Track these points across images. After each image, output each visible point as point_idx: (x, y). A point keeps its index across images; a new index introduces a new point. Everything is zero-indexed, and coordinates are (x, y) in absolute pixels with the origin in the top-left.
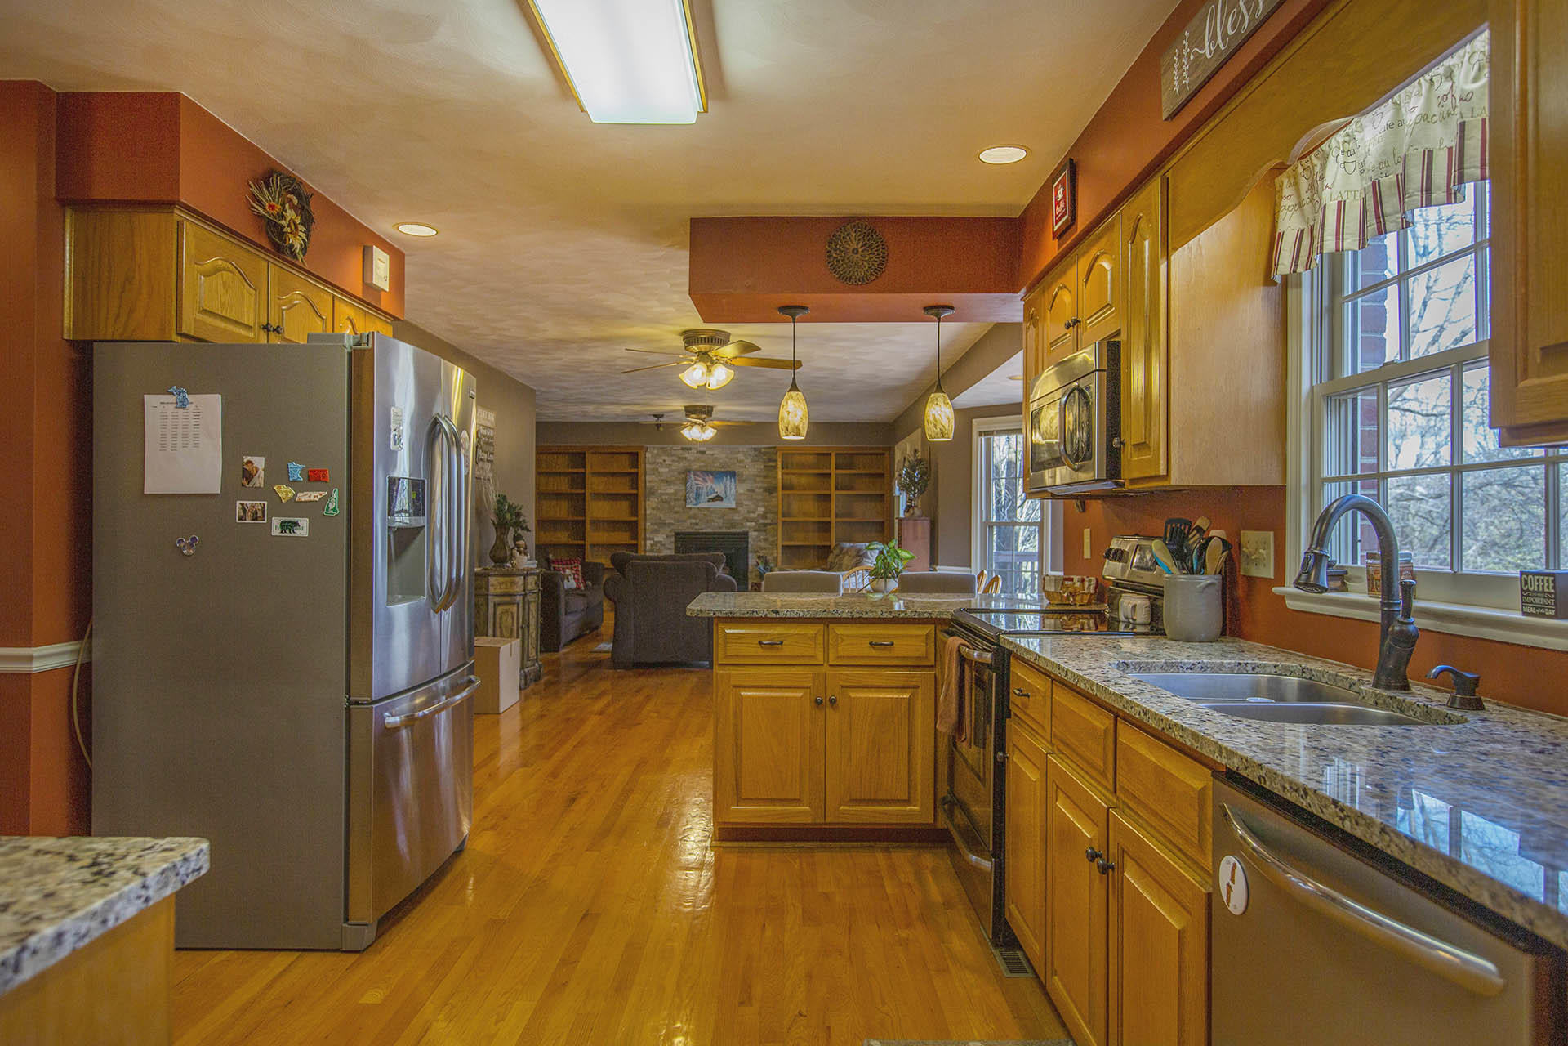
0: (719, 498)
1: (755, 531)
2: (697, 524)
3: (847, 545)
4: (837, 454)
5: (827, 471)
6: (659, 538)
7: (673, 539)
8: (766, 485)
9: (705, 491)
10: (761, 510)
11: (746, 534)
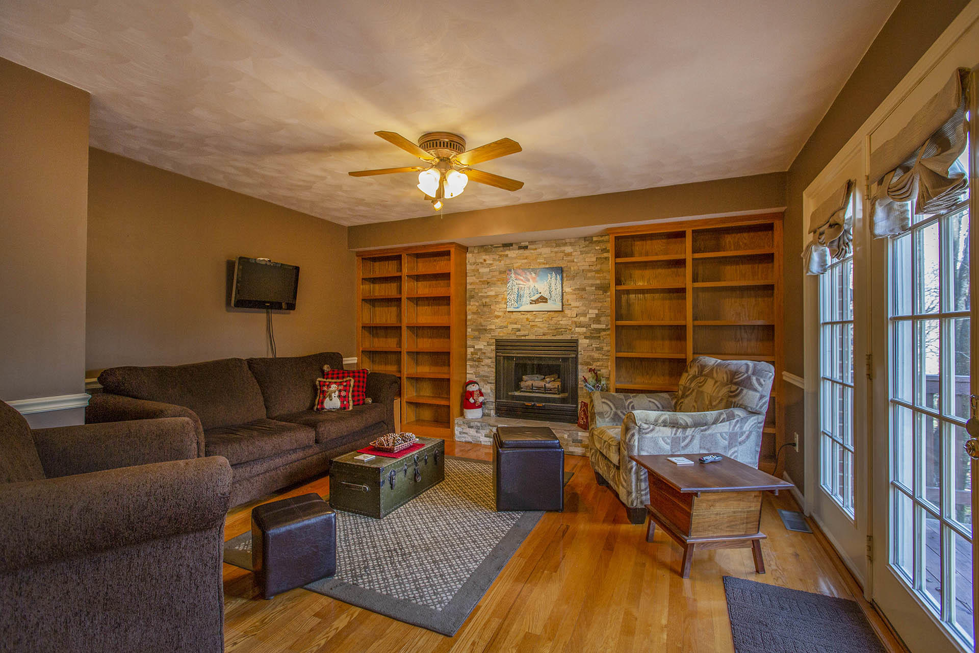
0: (543, 300)
1: (586, 338)
2: (519, 330)
3: (711, 361)
4: (693, 232)
5: (681, 257)
6: (480, 345)
7: (493, 347)
8: (598, 282)
9: (527, 292)
10: (593, 313)
11: (576, 341)
